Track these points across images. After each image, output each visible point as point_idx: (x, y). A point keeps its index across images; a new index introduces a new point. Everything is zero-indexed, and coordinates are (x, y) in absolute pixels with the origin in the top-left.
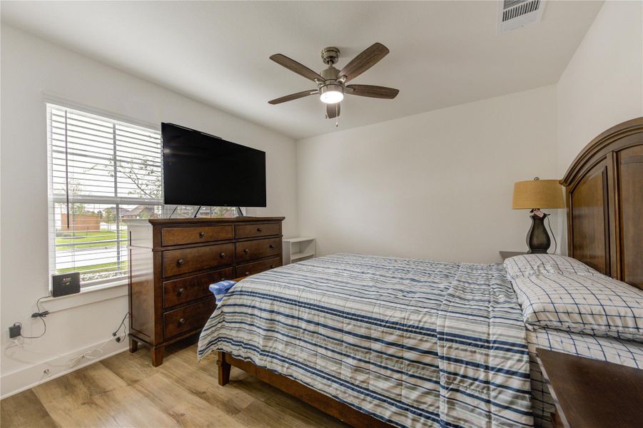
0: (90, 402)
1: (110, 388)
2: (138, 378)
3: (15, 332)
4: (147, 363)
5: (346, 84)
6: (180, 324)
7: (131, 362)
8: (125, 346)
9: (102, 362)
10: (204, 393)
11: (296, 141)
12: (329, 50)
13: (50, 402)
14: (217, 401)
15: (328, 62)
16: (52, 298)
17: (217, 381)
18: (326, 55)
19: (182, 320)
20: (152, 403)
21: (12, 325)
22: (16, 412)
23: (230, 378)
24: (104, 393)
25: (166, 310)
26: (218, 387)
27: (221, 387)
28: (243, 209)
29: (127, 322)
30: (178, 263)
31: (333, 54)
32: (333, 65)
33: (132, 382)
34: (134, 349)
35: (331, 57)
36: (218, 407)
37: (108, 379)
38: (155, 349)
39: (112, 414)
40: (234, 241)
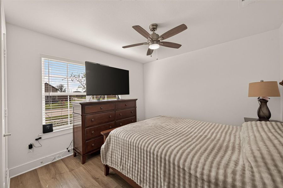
0: (54, 178)
1: (63, 172)
2: (74, 169)
3: (31, 147)
4: (78, 162)
5: (161, 41)
6: (92, 146)
7: (72, 160)
8: (72, 154)
9: (62, 160)
10: (98, 178)
11: (144, 64)
12: (153, 25)
13: (41, 176)
14: (103, 183)
15: (152, 30)
16: (43, 134)
17: (104, 173)
18: (151, 27)
19: (93, 145)
20: (77, 181)
21: (30, 144)
22: (30, 179)
23: (109, 173)
24: (60, 174)
25: (87, 140)
26: (104, 177)
27: (105, 176)
28: (120, 96)
29: (72, 144)
30: (92, 120)
31: (155, 27)
32: (155, 32)
33: (71, 170)
34: (75, 155)
35: (154, 28)
36: (102, 186)
37: (63, 167)
38: (82, 157)
39: (62, 184)
40: (115, 110)
